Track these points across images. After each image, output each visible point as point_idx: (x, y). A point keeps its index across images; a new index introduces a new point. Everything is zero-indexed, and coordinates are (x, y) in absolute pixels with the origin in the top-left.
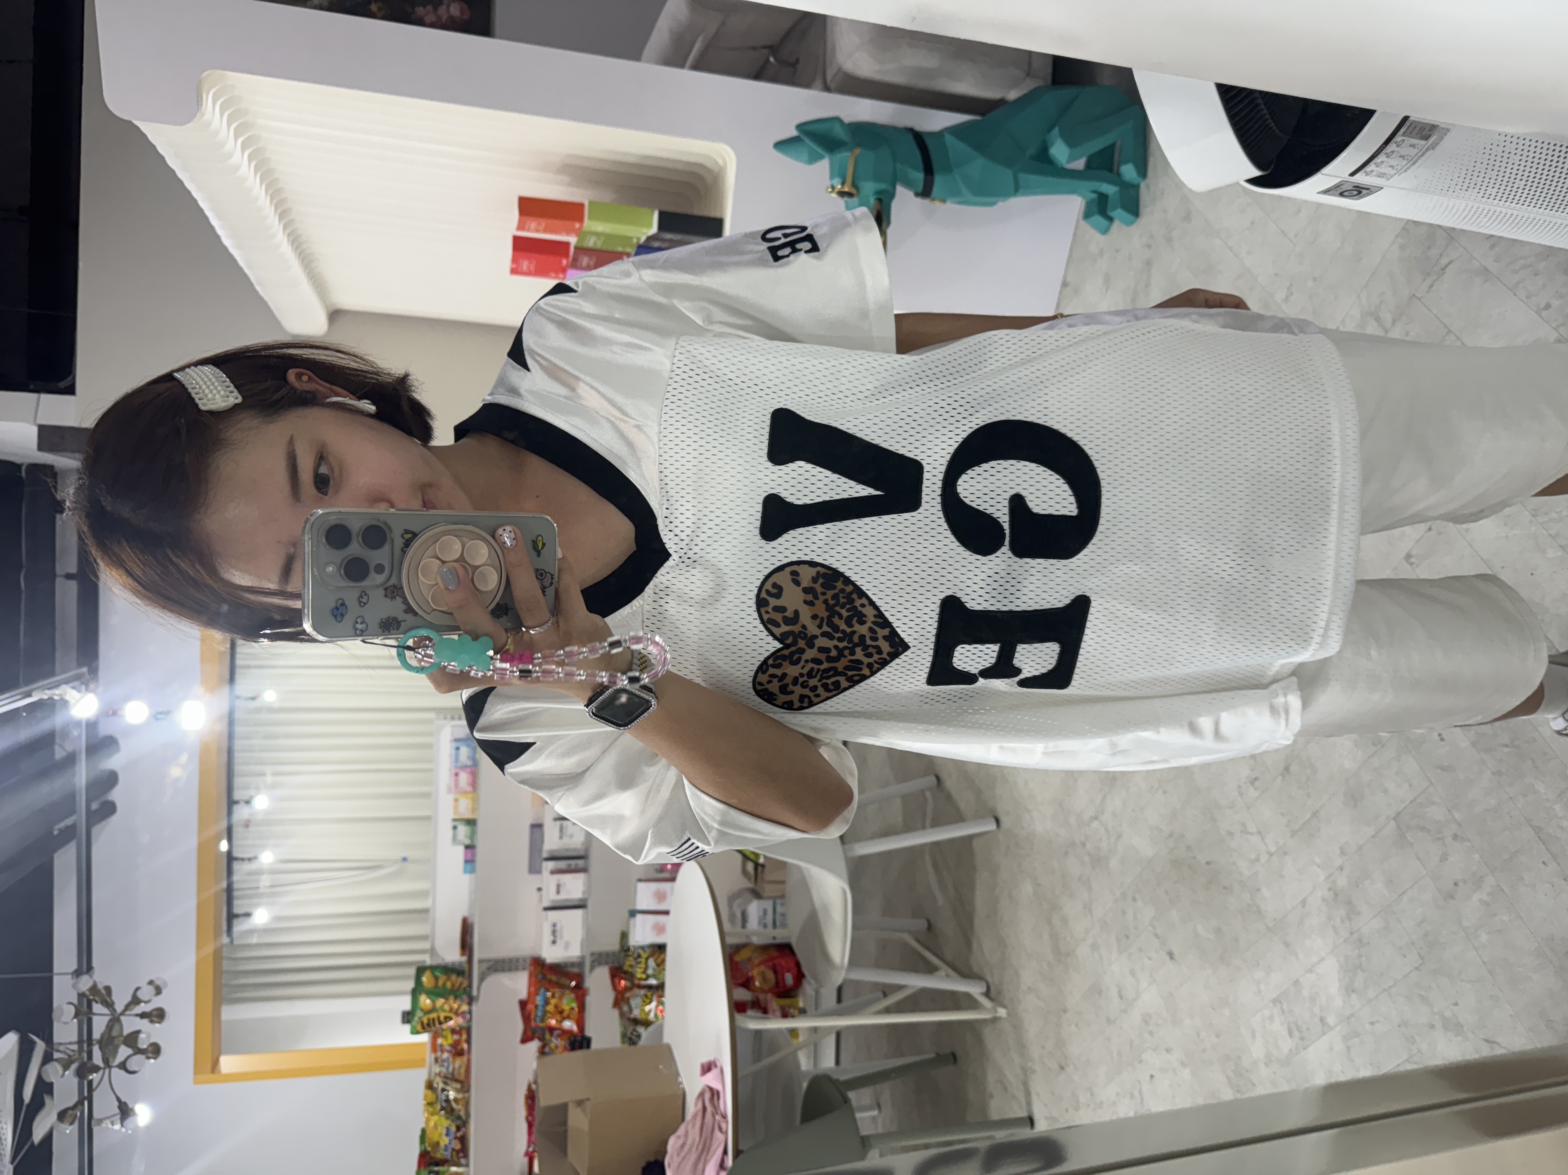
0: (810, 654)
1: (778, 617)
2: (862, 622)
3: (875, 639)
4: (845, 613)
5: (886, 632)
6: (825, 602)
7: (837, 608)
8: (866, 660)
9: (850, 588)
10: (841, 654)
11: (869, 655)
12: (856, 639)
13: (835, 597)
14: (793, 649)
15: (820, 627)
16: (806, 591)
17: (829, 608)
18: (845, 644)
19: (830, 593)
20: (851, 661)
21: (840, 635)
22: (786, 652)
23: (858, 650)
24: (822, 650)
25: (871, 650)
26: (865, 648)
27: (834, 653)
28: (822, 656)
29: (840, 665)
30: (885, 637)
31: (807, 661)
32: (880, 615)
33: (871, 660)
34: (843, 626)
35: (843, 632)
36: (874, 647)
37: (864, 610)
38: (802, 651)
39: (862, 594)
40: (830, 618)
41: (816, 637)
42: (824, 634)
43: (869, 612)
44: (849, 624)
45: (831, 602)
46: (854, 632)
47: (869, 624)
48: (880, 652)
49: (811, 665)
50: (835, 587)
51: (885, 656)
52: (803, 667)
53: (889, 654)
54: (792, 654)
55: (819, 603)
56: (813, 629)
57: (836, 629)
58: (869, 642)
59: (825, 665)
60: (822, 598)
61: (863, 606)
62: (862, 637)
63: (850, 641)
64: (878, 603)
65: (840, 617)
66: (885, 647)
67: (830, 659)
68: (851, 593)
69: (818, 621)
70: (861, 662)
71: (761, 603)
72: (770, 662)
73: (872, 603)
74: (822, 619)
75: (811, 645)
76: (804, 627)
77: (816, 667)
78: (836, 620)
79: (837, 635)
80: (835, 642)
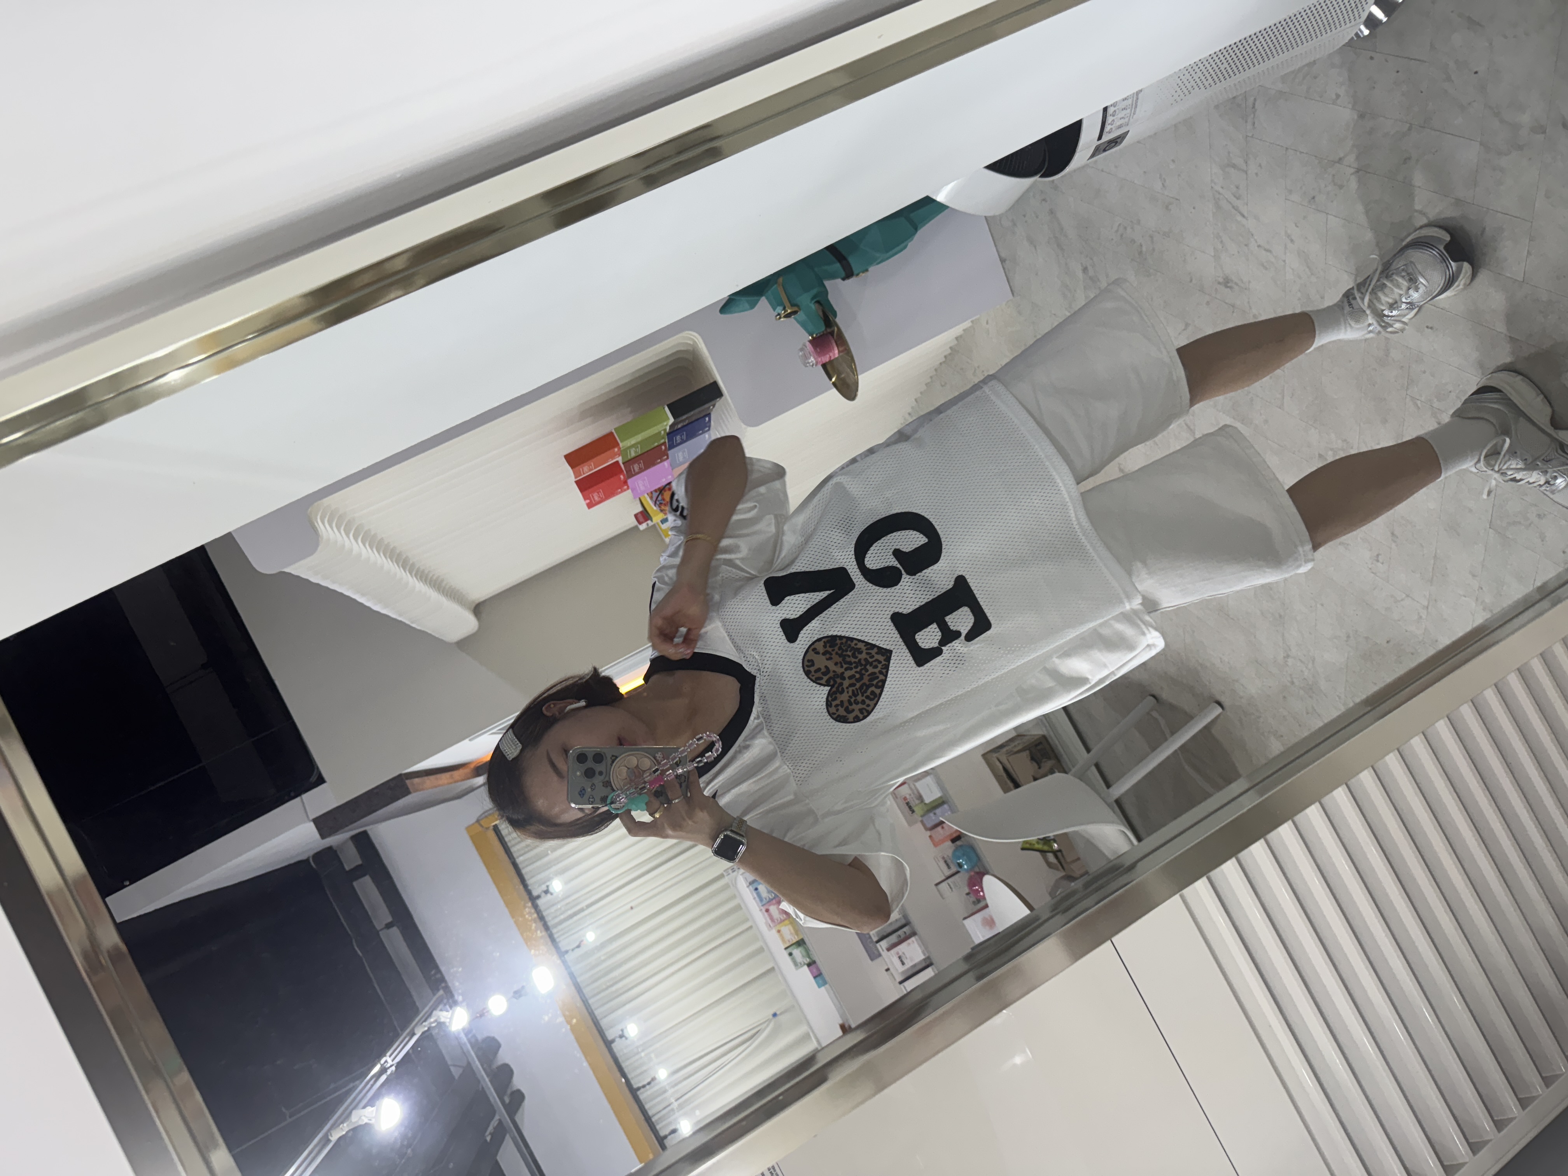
0: (846, 683)
1: (819, 675)
2: (861, 653)
3: (873, 657)
4: (849, 653)
5: (875, 650)
6: (837, 653)
7: (844, 653)
8: (876, 670)
9: (844, 640)
10: (862, 675)
11: (876, 667)
12: (863, 662)
13: (840, 648)
14: (836, 686)
15: (842, 667)
16: (824, 654)
17: (840, 656)
18: (859, 668)
19: (836, 648)
20: (869, 675)
21: (854, 665)
22: (834, 689)
23: (868, 667)
24: (850, 678)
25: (874, 663)
26: (871, 664)
27: (858, 676)
28: (853, 681)
29: (866, 679)
30: (876, 653)
31: (847, 688)
32: (867, 644)
33: (879, 669)
34: (853, 660)
35: (855, 662)
36: (875, 661)
37: (858, 646)
38: (841, 684)
39: (852, 639)
40: (844, 660)
41: (843, 673)
42: (846, 669)
43: (861, 646)
44: (854, 656)
45: (840, 652)
46: (860, 660)
47: (865, 652)
48: (880, 662)
49: (851, 689)
50: (837, 644)
51: (884, 663)
52: (848, 692)
53: (885, 660)
54: (838, 688)
55: (834, 656)
56: (840, 670)
57: (850, 663)
58: (871, 660)
59: (858, 685)
60: (834, 653)
61: (856, 644)
62: (866, 659)
63: (861, 665)
64: (862, 639)
65: (849, 656)
66: (880, 658)
67: (858, 680)
68: (846, 642)
69: (839, 665)
70: (875, 673)
71: (807, 673)
72: (830, 699)
73: (860, 641)
74: (841, 663)
75: (844, 679)
76: (834, 671)
77: (854, 688)
78: (848, 659)
79: (853, 666)
80: (854, 670)
